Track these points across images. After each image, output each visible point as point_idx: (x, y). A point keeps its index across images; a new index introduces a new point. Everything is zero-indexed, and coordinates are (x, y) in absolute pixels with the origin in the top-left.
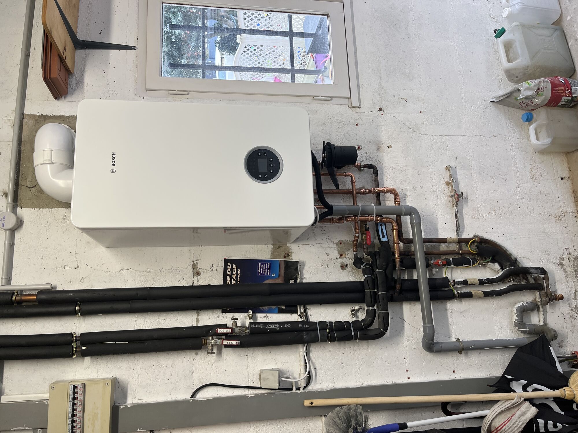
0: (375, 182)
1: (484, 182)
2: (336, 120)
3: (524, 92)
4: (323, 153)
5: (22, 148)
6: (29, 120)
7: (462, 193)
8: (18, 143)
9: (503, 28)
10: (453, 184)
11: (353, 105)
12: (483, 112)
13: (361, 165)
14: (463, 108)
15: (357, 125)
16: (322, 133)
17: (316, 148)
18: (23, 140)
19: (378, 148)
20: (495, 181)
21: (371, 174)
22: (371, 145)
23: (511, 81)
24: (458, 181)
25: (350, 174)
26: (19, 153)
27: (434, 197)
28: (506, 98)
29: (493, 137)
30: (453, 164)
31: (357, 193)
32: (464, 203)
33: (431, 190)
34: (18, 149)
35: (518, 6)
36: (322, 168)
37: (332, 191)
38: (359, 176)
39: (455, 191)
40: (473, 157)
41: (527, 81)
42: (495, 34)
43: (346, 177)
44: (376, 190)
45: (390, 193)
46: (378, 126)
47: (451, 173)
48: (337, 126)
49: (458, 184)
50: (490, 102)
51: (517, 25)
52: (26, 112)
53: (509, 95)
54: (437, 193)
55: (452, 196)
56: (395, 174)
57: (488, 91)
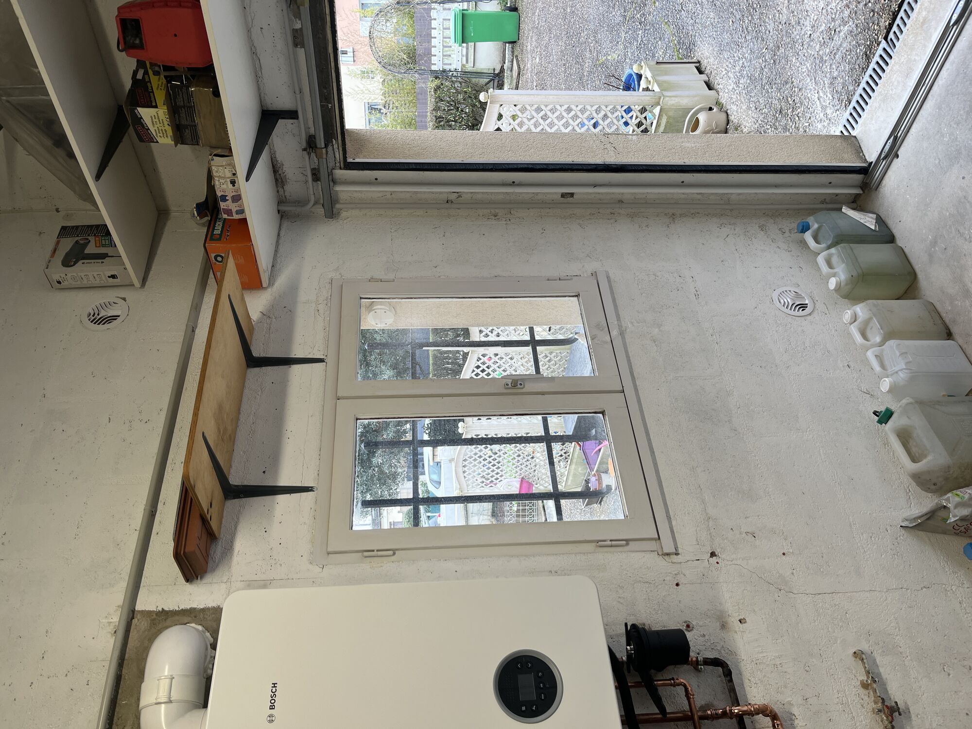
0: (730, 692)
1: (931, 676)
2: (641, 579)
3: (956, 511)
4: (627, 645)
5: (124, 671)
6: (141, 620)
7: (896, 703)
8: (119, 663)
9: (888, 410)
10: (875, 686)
11: (666, 551)
12: (893, 546)
13: (697, 661)
14: (857, 541)
15: (677, 585)
16: (620, 604)
17: (613, 633)
18: (127, 656)
19: (723, 625)
20: (951, 672)
21: (720, 677)
22: (709, 620)
23: (926, 491)
24: (882, 679)
25: (682, 680)
26: (118, 679)
27: (846, 715)
28: (928, 519)
29: (924, 589)
30: (865, 647)
31: (702, 718)
32: (904, 721)
33: (837, 700)
34: (117, 674)
35: (904, 374)
36: (629, 671)
37: (654, 716)
38: (698, 682)
39: (883, 699)
40: (899, 629)
41: (955, 492)
42: (877, 418)
43: (675, 687)
44: (736, 711)
45: (763, 715)
46: (714, 584)
47: (866, 665)
48: (644, 589)
49: (885, 685)
50: (901, 529)
51: (911, 403)
52: (139, 607)
53: (931, 515)
54: (849, 706)
55: (880, 711)
56: (764, 674)
57: (892, 509)
